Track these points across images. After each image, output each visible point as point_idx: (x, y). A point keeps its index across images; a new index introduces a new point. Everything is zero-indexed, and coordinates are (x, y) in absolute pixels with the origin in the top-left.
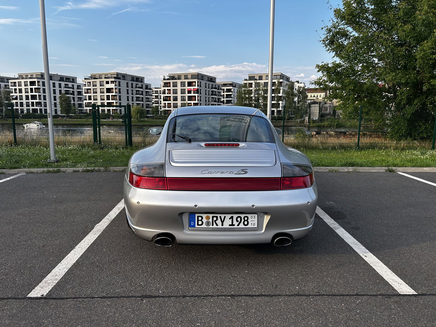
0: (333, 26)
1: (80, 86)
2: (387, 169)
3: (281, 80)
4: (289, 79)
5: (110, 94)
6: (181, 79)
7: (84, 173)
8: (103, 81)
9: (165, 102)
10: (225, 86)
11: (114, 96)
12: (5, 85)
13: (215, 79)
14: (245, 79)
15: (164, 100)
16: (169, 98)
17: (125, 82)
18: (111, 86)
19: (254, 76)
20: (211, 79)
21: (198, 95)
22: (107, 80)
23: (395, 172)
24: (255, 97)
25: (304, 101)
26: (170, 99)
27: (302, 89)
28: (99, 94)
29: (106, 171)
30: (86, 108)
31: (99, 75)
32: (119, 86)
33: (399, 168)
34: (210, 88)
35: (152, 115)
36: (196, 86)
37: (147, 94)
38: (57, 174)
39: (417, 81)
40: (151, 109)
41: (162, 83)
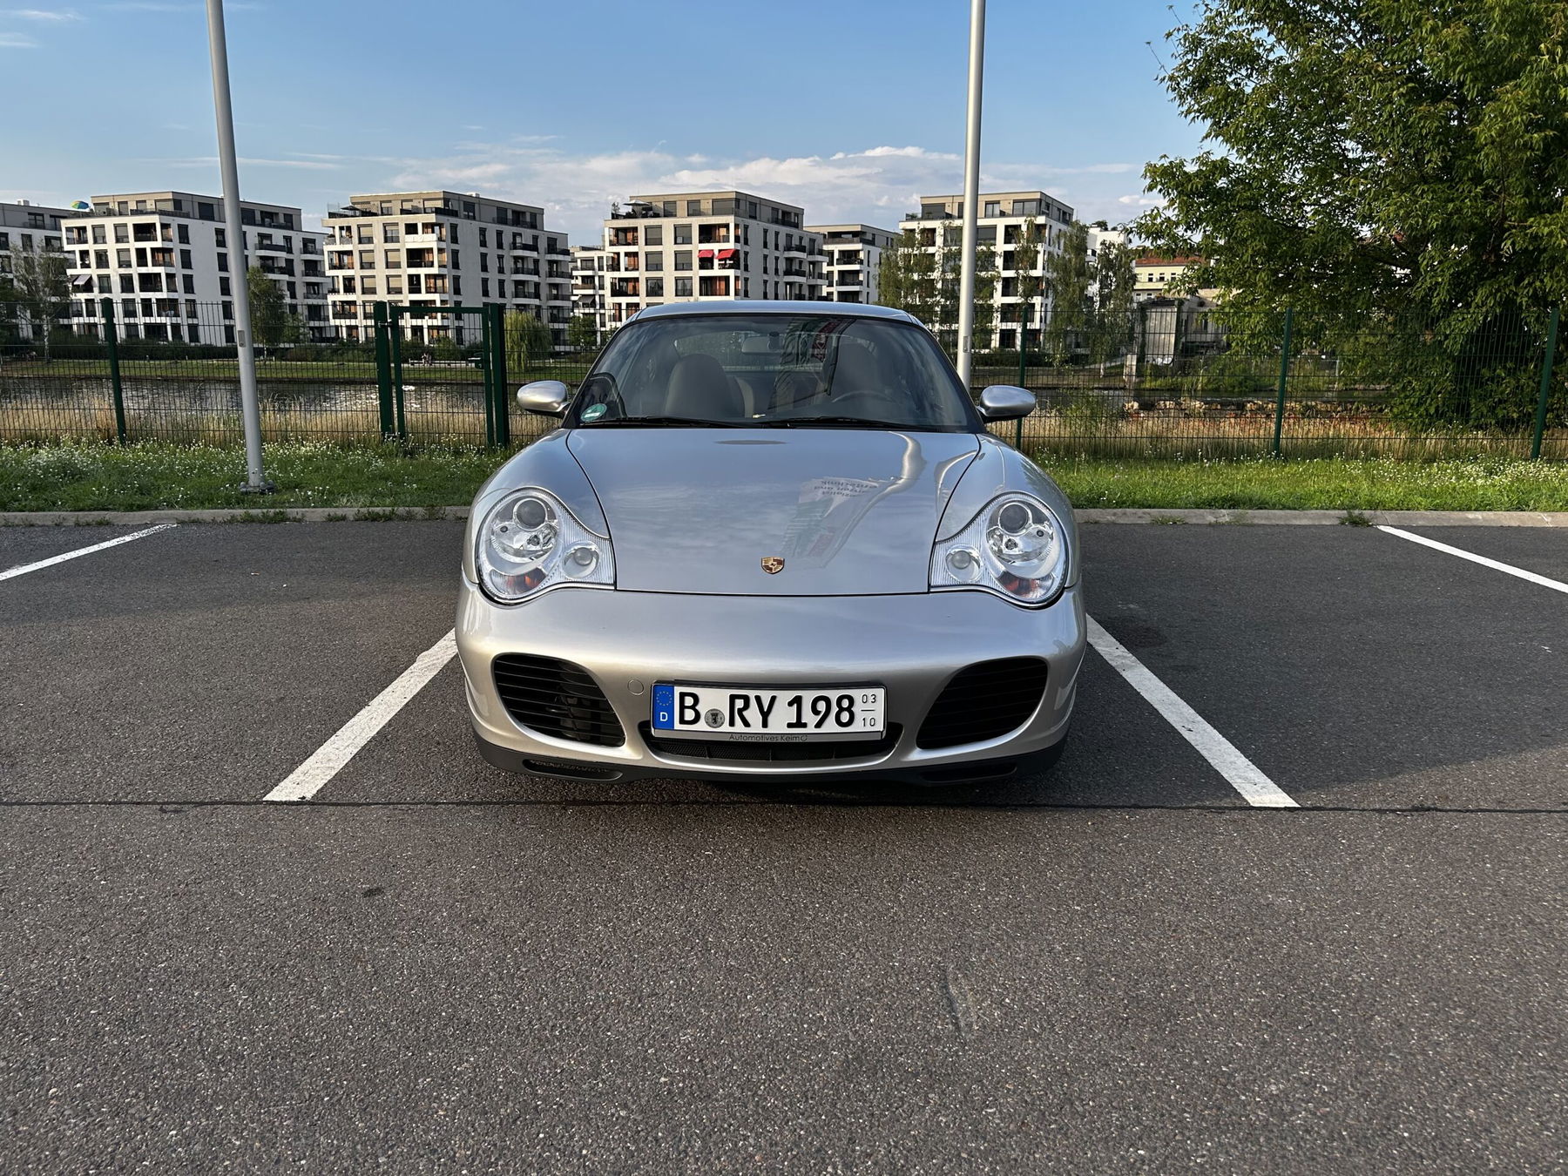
0: (1206, 27)
1: (313, 241)
2: (1347, 516)
3: (1041, 220)
4: (1071, 215)
5: (422, 271)
6: (675, 216)
7: (363, 524)
8: (397, 224)
9: (618, 300)
10: (837, 240)
11: (435, 277)
12: (48, 239)
13: (799, 213)
14: (907, 215)
15: (615, 293)
16: (631, 285)
17: (476, 225)
18: (425, 240)
19: (944, 205)
20: (784, 213)
21: (739, 273)
22: (411, 219)
23: (1369, 526)
24: (944, 281)
25: (1123, 294)
26: (634, 287)
27: (1115, 251)
28: (380, 271)
29: (432, 517)
30: (336, 322)
31: (381, 202)
32: (455, 240)
33: (1387, 514)
34: (781, 247)
35: (572, 348)
36: (728, 241)
37: (555, 269)
38: (276, 527)
39: (1486, 224)
40: (566, 326)
41: (607, 230)
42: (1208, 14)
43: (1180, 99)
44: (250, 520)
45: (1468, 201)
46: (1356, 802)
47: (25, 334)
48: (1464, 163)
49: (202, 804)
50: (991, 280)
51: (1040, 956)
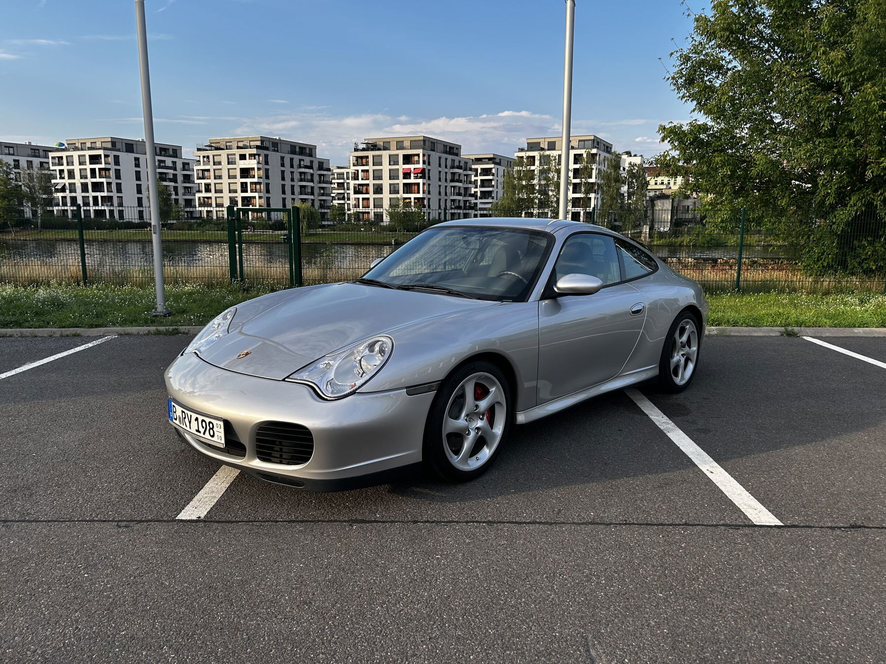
0: (692, 50)
1: (188, 164)
2: (784, 331)
3: (594, 151)
4: (611, 148)
5: (248, 180)
6: (390, 150)
8: (235, 154)
9: (357, 196)
10: (480, 162)
11: (256, 183)
12: (42, 163)
13: (459, 148)
14: (519, 149)
15: (356, 192)
16: (365, 188)
17: (279, 155)
18: (250, 163)
19: (539, 143)
20: (450, 148)
21: (425, 181)
22: (242, 151)
23: (797, 336)
24: (540, 185)
25: (641, 192)
26: (367, 189)
27: (636, 168)
28: (225, 180)
30: (200, 209)
31: (226, 142)
32: (267, 163)
33: (808, 330)
34: (448, 167)
35: (332, 223)
36: (419, 163)
37: (323, 179)
38: (173, 338)
39: (856, 160)
40: (328, 211)
41: (351, 157)
42: (694, 42)
43: (678, 89)
44: (158, 333)
45: (846, 148)
46: (816, 522)
47: (28, 216)
48: (843, 126)
49: (141, 521)
51: (642, 629)
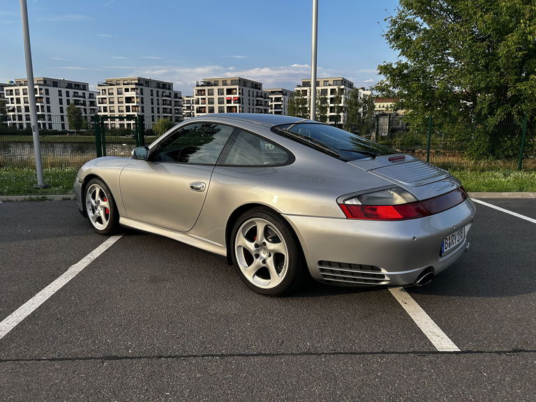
0: (399, 17)
1: (93, 94)
3: (342, 87)
4: (353, 85)
5: (131, 105)
6: (218, 86)
8: (122, 88)
10: (274, 94)
11: (135, 106)
13: (261, 85)
15: (198, 112)
16: (203, 109)
17: (149, 89)
18: (132, 94)
19: (309, 82)
20: (255, 85)
21: (240, 105)
22: (127, 87)
25: (370, 112)
27: (368, 97)
28: (116, 105)
31: (116, 81)
32: (142, 94)
33: (472, 194)
34: (255, 96)
36: (236, 94)
37: (177, 104)
39: (501, 85)
41: (195, 90)
46: (486, 347)
48: (493, 64)
50: (326, 107)
